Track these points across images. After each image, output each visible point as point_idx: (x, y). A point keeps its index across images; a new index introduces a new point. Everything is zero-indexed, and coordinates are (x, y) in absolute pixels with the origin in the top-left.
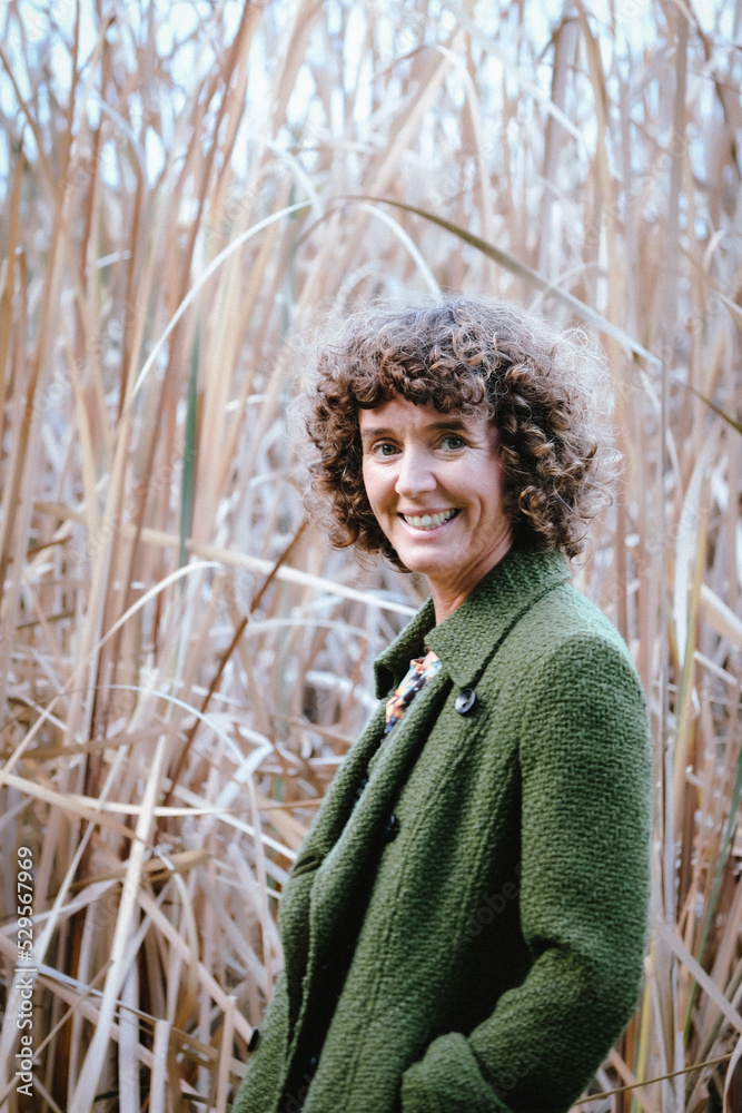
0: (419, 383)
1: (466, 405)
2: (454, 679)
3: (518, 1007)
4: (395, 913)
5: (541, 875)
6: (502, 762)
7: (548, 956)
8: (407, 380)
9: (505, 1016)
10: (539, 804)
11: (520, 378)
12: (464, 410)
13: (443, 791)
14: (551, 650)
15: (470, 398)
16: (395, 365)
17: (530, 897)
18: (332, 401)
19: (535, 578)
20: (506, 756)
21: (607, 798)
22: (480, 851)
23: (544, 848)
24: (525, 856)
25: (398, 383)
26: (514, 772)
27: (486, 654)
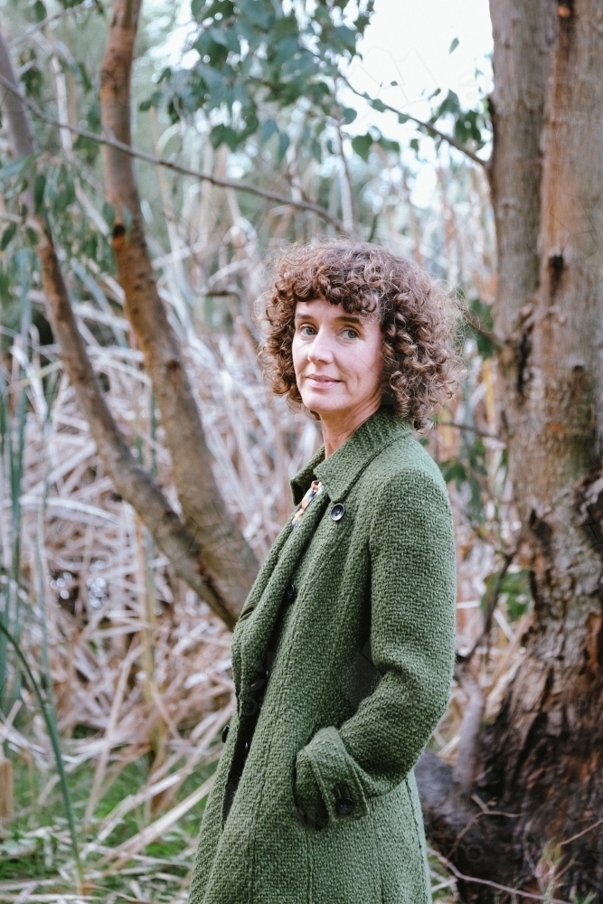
0: (336, 291)
1: (363, 311)
2: (330, 496)
3: (370, 707)
4: (291, 648)
5: (383, 623)
6: (358, 551)
7: (389, 675)
8: (329, 287)
9: (362, 713)
10: (381, 577)
11: (402, 302)
12: (362, 314)
13: (323, 570)
14: (387, 480)
15: (367, 306)
16: (323, 276)
17: (376, 637)
18: (282, 294)
19: (386, 433)
20: (361, 547)
21: (425, 573)
22: (345, 609)
23: (385, 605)
24: (373, 612)
25: (323, 289)
26: (366, 558)
27: (351, 480)
